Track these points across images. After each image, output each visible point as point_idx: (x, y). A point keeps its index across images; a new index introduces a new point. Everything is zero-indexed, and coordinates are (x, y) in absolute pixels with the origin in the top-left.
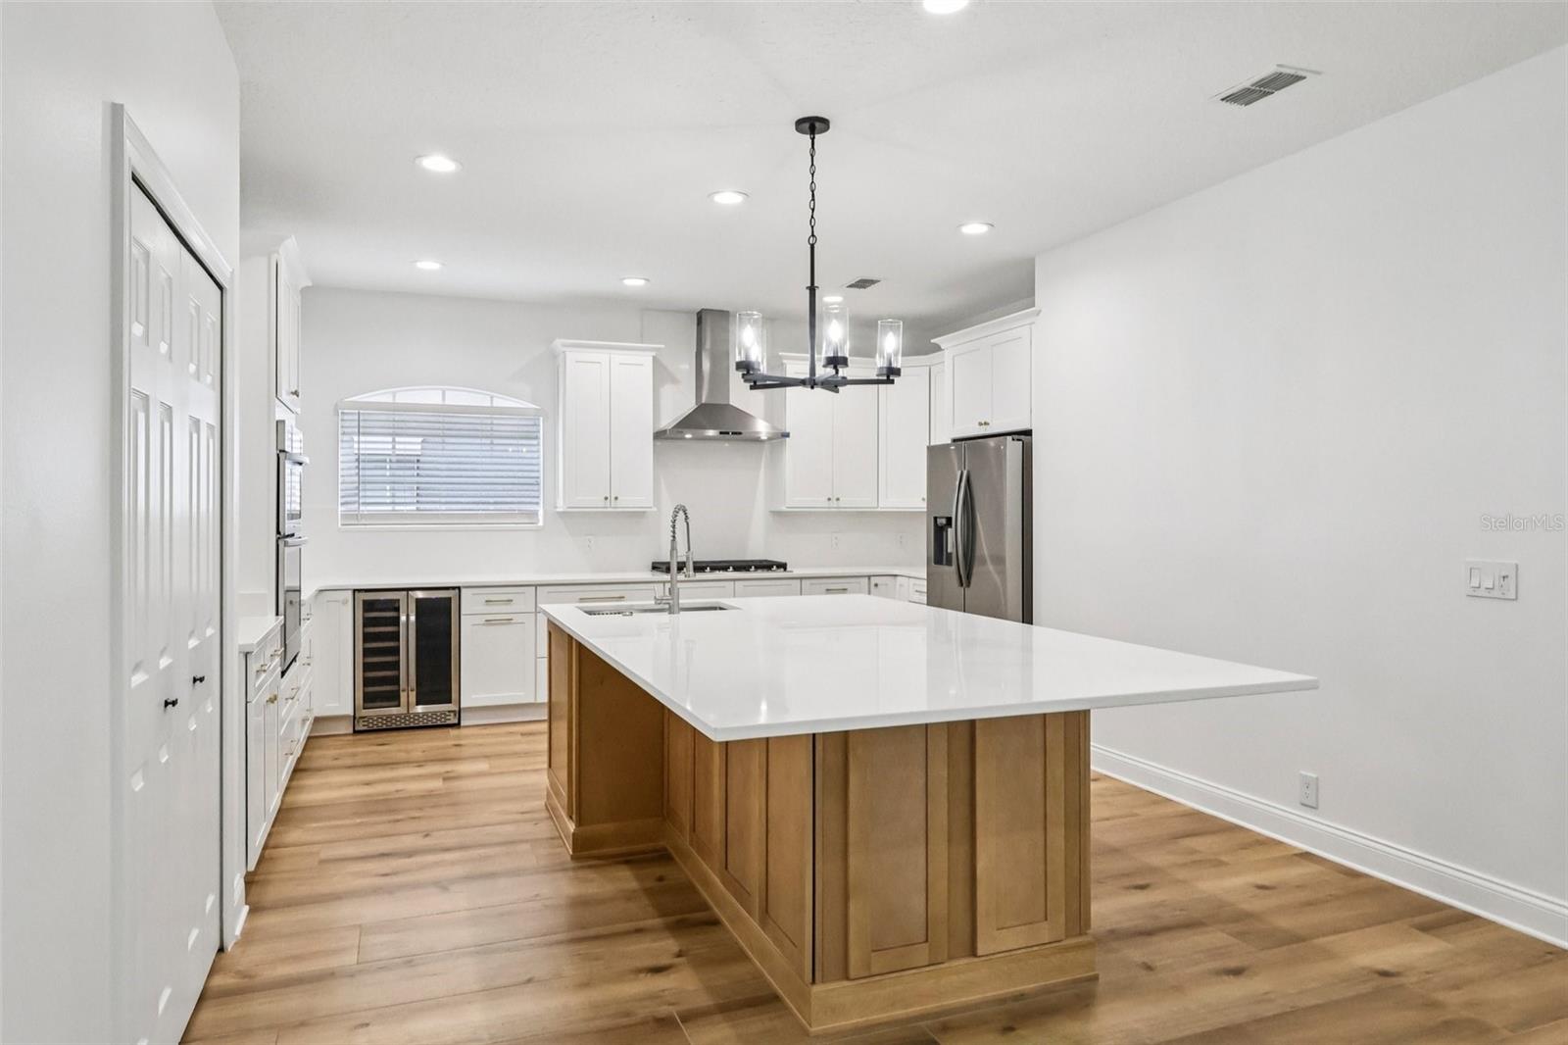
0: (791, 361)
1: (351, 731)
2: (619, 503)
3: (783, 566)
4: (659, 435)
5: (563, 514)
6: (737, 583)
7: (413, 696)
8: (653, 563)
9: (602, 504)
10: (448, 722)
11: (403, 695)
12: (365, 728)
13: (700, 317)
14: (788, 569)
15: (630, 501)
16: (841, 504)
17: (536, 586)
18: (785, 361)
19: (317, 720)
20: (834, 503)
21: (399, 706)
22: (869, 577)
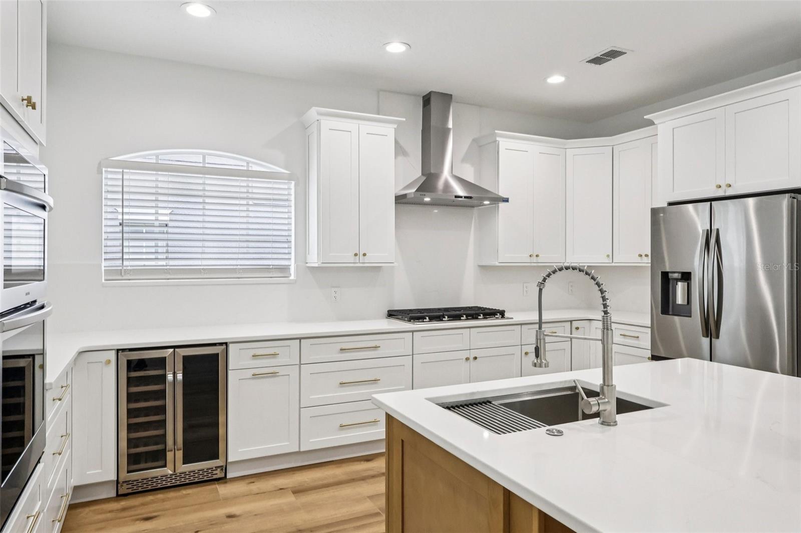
0: (505, 140)
1: (113, 494)
2: (366, 259)
3: (502, 313)
4: (400, 200)
5: (313, 269)
6: (471, 329)
7: (180, 454)
8: (388, 311)
9: (352, 259)
10: (215, 477)
11: (170, 455)
12: (130, 491)
13: (427, 100)
14: (506, 315)
15: (374, 257)
16: (540, 260)
17: (300, 339)
18: (498, 139)
19: (76, 489)
20: (534, 259)
21: (165, 466)
22: (571, 321)
